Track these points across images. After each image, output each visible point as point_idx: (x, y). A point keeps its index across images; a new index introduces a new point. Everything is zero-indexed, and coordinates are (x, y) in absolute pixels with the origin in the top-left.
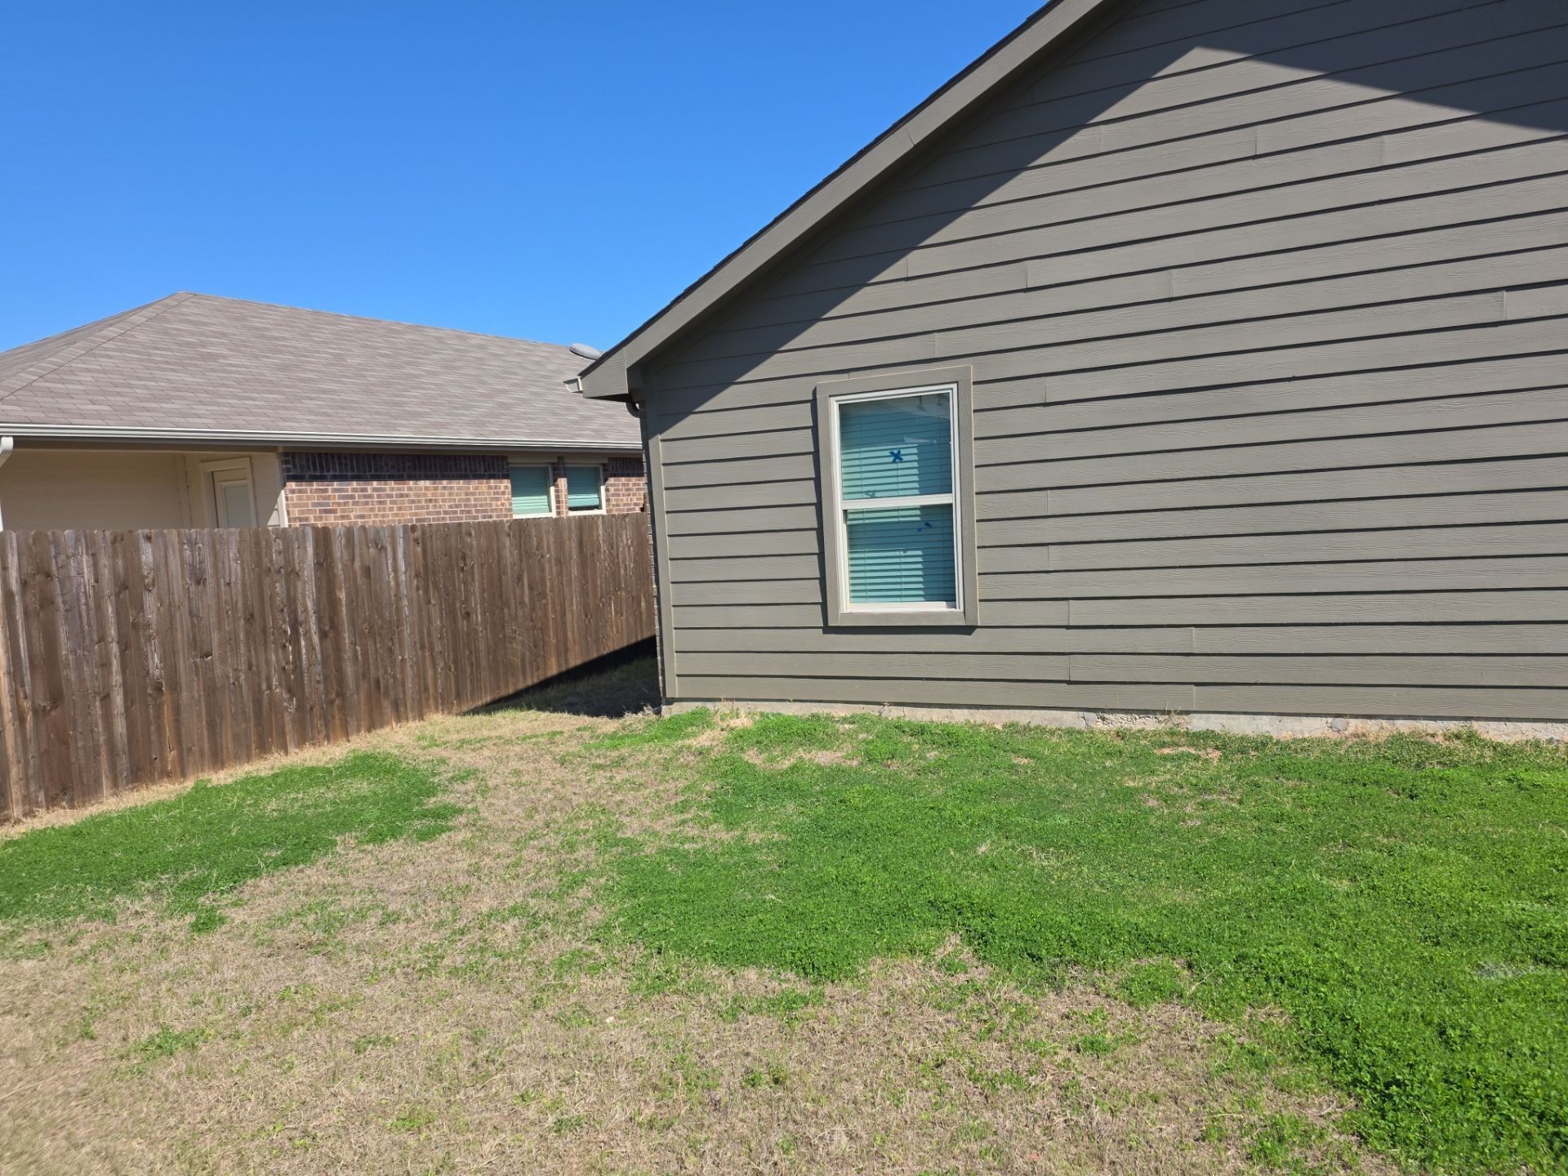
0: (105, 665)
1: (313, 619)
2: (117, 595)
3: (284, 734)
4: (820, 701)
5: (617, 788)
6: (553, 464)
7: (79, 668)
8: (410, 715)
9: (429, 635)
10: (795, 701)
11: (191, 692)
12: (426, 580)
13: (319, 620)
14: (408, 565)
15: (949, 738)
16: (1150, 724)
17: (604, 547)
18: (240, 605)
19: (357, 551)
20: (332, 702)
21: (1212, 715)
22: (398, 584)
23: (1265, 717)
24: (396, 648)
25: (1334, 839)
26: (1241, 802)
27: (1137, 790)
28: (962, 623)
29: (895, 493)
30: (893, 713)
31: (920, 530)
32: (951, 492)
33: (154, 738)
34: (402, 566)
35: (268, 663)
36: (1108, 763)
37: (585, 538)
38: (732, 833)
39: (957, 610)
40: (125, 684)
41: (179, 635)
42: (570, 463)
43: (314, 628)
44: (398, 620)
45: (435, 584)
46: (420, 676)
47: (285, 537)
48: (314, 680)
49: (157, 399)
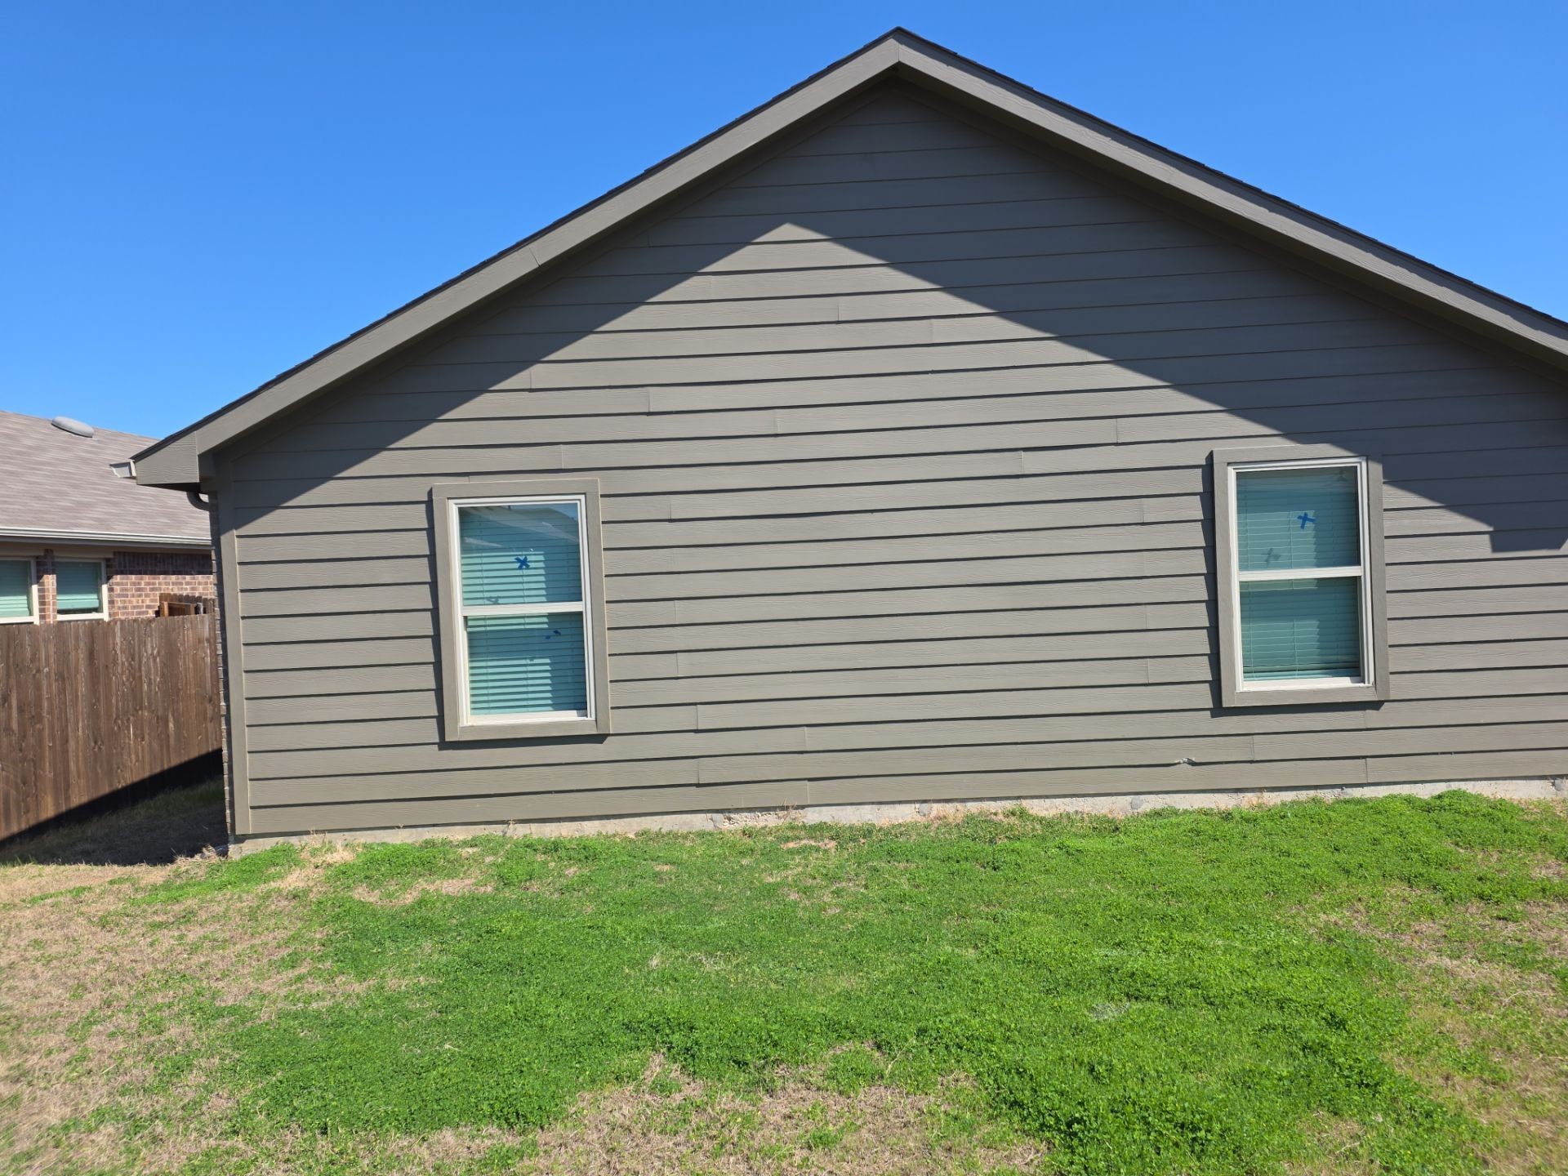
4: (434, 825)
5: (194, 949)
6: (37, 557)
10: (405, 827)
15: (586, 853)
16: (771, 820)
17: (122, 658)
21: (824, 808)
23: (866, 806)
25: (951, 913)
26: (866, 887)
27: (778, 884)
28: (594, 732)
29: (521, 600)
30: (519, 832)
31: (548, 637)
32: (581, 600)
36: (744, 862)
37: (97, 647)
38: (365, 984)
39: (589, 718)
42: (60, 557)
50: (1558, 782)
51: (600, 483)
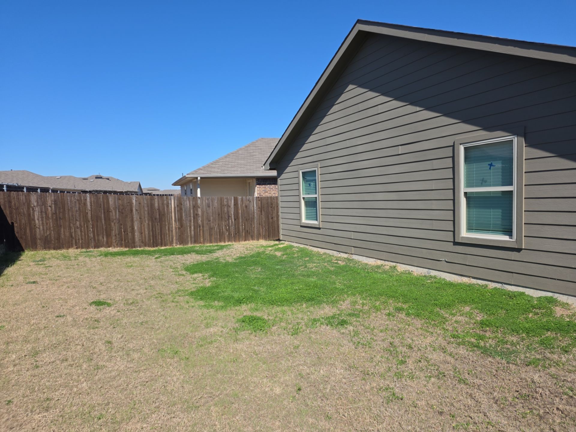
0: (190, 221)
1: (233, 216)
2: (193, 208)
3: (225, 239)
7: (186, 221)
8: (255, 239)
9: (261, 222)
11: (206, 228)
12: (261, 209)
13: (234, 216)
14: (256, 206)
18: (217, 212)
19: (244, 202)
20: (236, 234)
21: (356, 256)
22: (254, 210)
23: (364, 257)
24: (253, 224)
31: (314, 203)
32: (317, 194)
33: (199, 236)
35: (222, 224)
40: (194, 225)
41: (204, 217)
43: (233, 218)
44: (254, 218)
45: (264, 210)
46: (258, 231)
47: (227, 199)
48: (232, 229)
49: (232, 167)
51: (319, 164)
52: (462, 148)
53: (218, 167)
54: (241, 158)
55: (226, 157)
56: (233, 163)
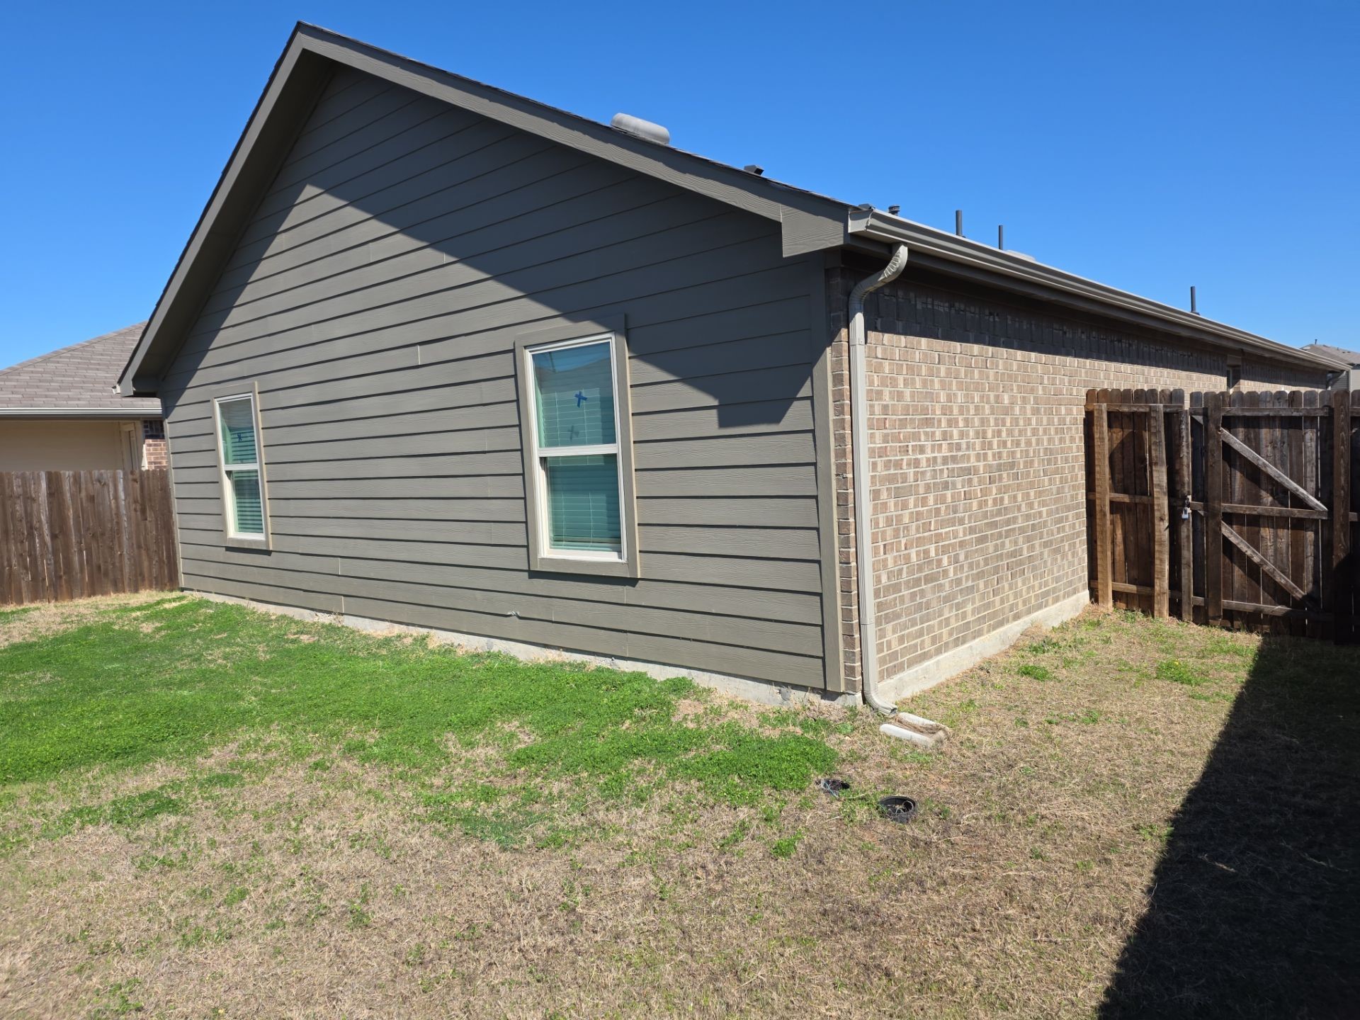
1: (46, 527)
3: (21, 593)
8: (127, 589)
9: (145, 538)
13: (51, 527)
14: (126, 495)
19: (83, 486)
20: (60, 578)
21: (350, 617)
22: (118, 507)
24: (116, 547)
30: (251, 605)
31: (249, 485)
32: (257, 462)
34: (122, 495)
35: (9, 551)
39: (264, 539)
43: (46, 532)
44: (118, 530)
45: (152, 508)
46: (137, 565)
47: (23, 478)
48: (46, 566)
49: (61, 389)
50: (784, 690)
51: (257, 384)
52: (528, 356)
53: (15, 387)
54: (99, 364)
55: (46, 360)
56: (70, 376)
